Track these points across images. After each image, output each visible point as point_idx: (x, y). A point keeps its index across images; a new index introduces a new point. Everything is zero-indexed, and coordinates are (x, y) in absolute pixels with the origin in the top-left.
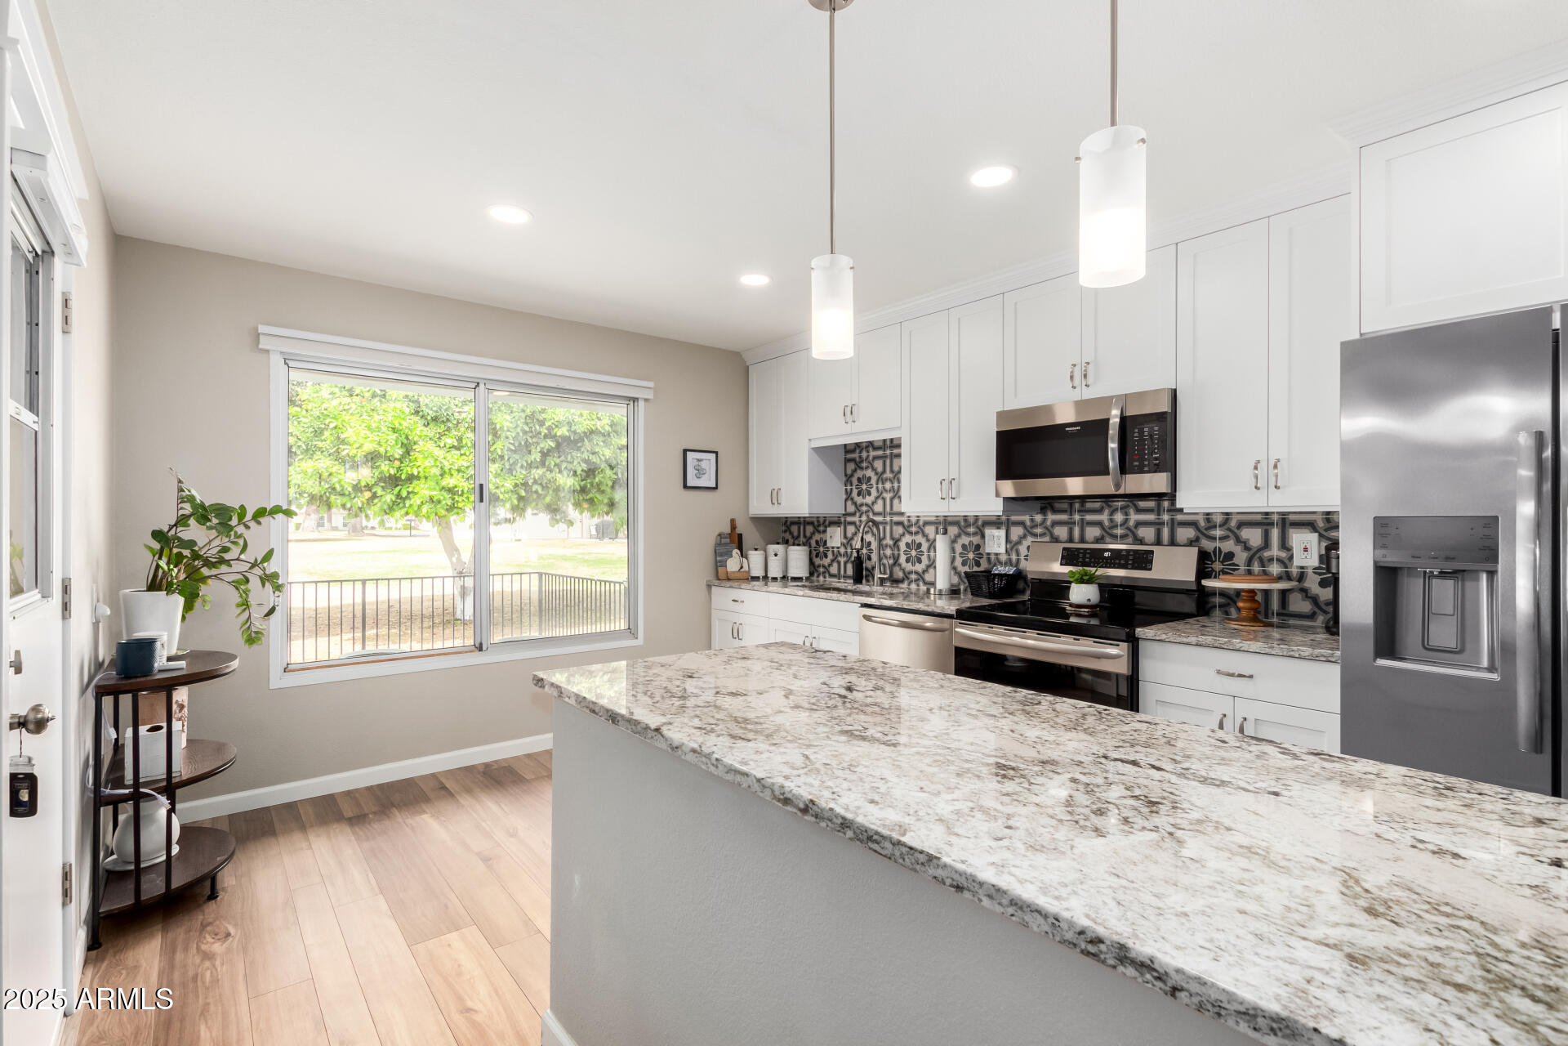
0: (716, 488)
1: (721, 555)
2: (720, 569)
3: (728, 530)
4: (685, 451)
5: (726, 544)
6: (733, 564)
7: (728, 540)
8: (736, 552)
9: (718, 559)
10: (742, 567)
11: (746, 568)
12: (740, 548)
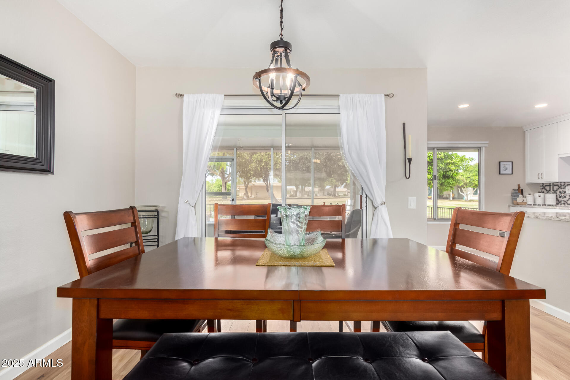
0: (512, 174)
1: (514, 196)
2: (514, 201)
3: (517, 188)
4: (500, 163)
5: (517, 193)
6: (520, 199)
7: (517, 192)
8: (521, 196)
9: (513, 198)
10: (524, 201)
11: (525, 201)
12: (522, 194)
